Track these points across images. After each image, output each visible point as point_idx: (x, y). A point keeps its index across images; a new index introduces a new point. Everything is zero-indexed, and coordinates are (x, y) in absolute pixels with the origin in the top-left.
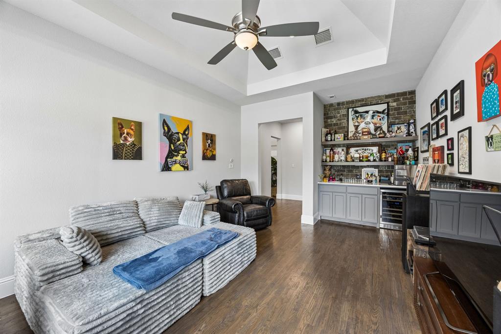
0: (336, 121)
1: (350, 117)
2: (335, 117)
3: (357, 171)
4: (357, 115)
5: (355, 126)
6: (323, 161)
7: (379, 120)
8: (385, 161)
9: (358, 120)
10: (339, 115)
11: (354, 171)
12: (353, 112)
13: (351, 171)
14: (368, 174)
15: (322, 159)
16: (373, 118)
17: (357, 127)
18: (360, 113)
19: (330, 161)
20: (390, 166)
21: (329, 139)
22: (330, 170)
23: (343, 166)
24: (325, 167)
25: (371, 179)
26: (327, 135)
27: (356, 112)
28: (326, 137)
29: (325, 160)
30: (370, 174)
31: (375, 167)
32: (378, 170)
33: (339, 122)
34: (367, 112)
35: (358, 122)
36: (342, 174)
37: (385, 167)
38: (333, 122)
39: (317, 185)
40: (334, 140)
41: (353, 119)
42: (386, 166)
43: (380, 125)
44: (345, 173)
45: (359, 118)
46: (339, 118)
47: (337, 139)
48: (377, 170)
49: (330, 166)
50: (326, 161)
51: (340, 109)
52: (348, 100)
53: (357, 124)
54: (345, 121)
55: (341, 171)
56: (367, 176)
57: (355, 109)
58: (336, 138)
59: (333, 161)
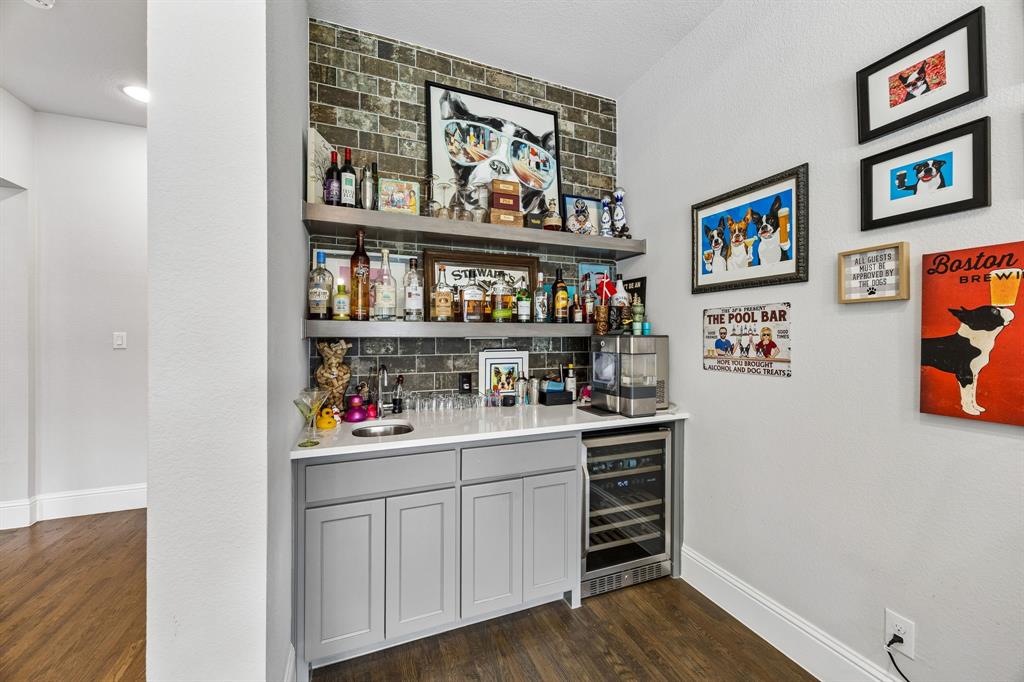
0: (375, 126)
1: (438, 127)
2: (366, 104)
3: (459, 363)
4: (464, 124)
5: (457, 167)
6: (316, 317)
7: (533, 164)
8: (565, 321)
9: (467, 146)
10: (386, 100)
11: (450, 363)
12: (446, 104)
13: (438, 364)
14: (498, 373)
15: (308, 304)
16: (515, 154)
17: (463, 173)
18: (472, 118)
19: (353, 317)
20: (559, 339)
21: (349, 197)
22: (346, 362)
23: (403, 340)
24: (324, 346)
25: (507, 391)
26: (332, 174)
27: (459, 111)
28: (327, 186)
29: (323, 311)
30: (504, 370)
31: (521, 343)
32: (530, 355)
33: (386, 134)
34: (497, 124)
35: (466, 153)
36: (400, 380)
37: (545, 344)
38: (357, 122)
39: (289, 466)
40: (375, 206)
41: (447, 134)
42: (548, 340)
43: (537, 188)
44: (414, 373)
45: (471, 139)
46: (386, 114)
47: (391, 202)
48: (525, 354)
49: (348, 340)
50: (330, 315)
51: (393, 74)
52: (425, 47)
53: (462, 160)
54: (414, 136)
55: (399, 363)
56: (495, 380)
57: (453, 95)
58: (382, 199)
59: (366, 318)
